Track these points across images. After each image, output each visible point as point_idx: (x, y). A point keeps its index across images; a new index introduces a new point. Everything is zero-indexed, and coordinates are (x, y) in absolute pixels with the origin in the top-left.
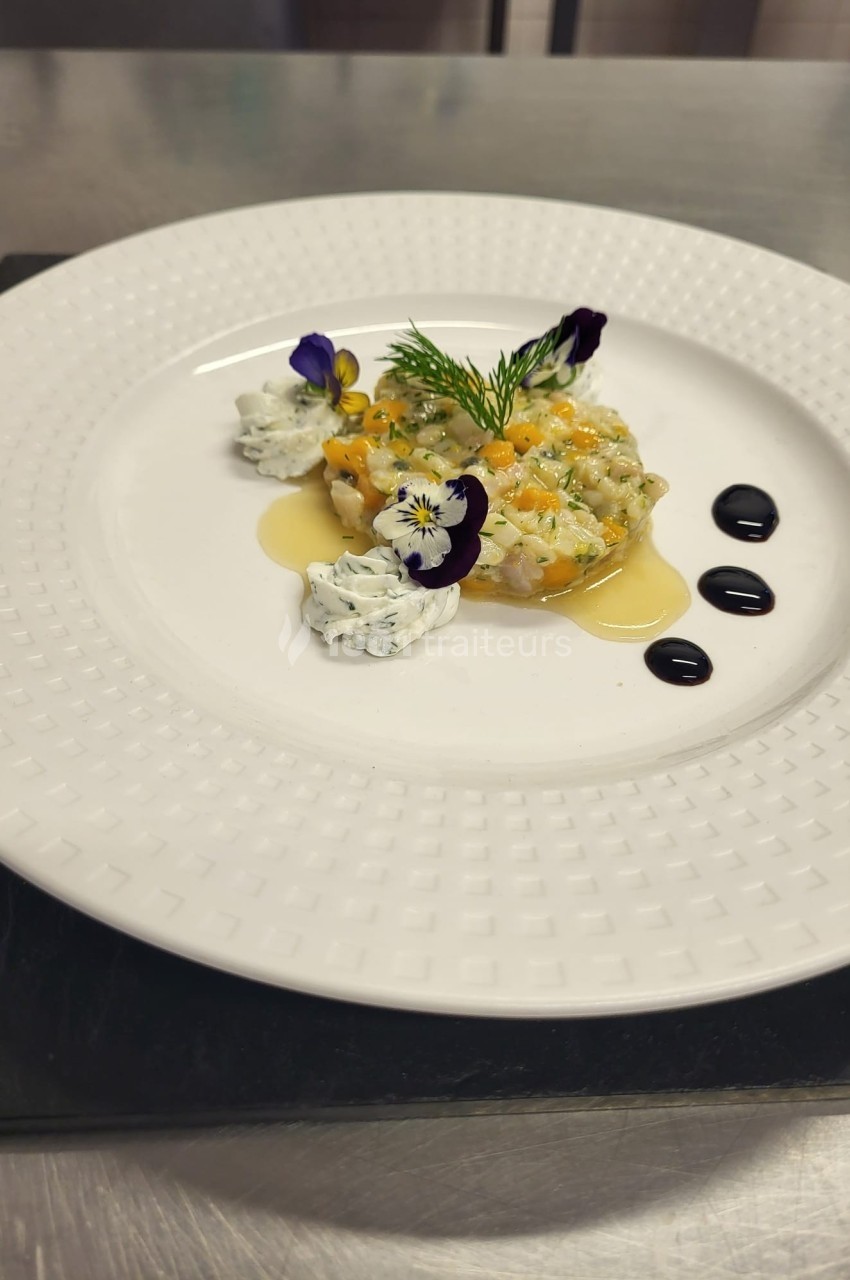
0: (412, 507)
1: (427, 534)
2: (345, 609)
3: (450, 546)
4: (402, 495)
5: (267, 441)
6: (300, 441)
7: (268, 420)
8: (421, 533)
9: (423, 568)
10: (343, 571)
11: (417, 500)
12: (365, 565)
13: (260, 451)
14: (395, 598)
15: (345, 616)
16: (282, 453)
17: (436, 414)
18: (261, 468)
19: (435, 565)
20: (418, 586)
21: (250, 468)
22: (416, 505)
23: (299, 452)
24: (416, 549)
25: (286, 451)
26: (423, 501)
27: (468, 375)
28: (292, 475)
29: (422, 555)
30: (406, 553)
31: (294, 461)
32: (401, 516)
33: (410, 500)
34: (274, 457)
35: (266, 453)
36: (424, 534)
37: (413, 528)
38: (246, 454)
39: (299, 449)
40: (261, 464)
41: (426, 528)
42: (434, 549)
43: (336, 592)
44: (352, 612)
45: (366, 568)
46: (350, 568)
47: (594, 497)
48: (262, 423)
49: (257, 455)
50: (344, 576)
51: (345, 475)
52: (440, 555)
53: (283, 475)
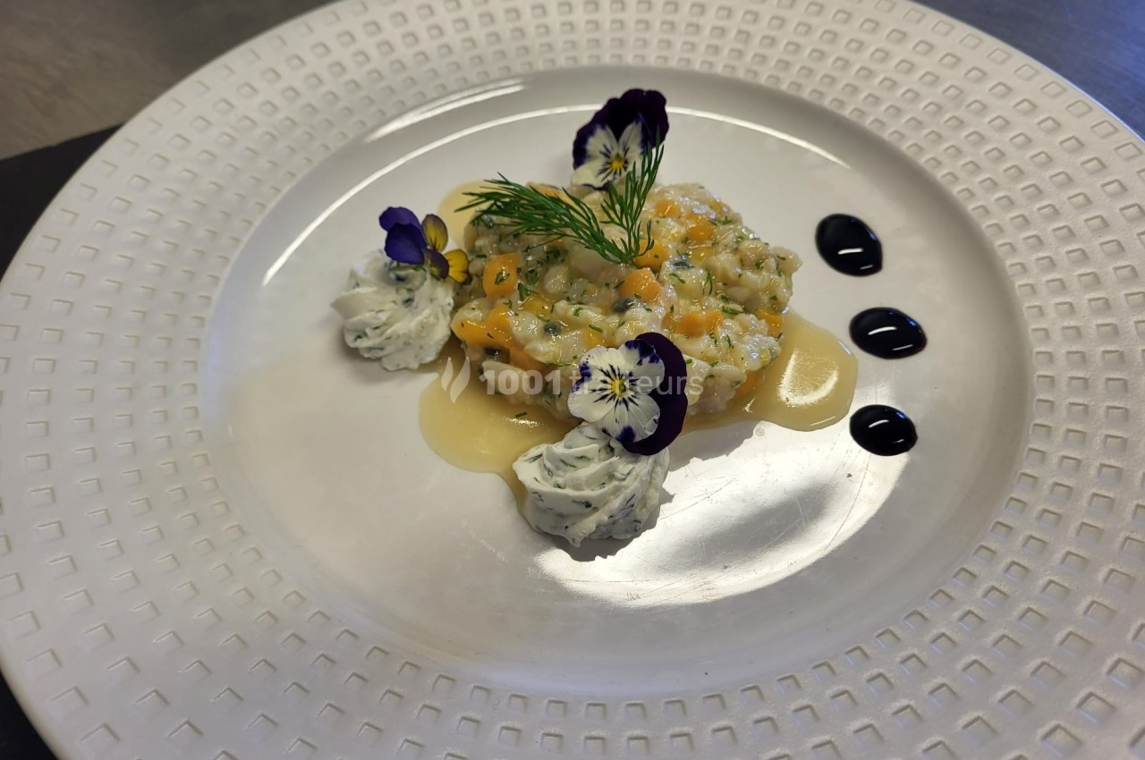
0: (605, 382)
1: (630, 404)
2: (583, 509)
3: (658, 409)
4: (585, 373)
5: (389, 338)
6: (423, 327)
7: (383, 317)
8: (623, 406)
9: (638, 439)
10: (558, 468)
11: (607, 374)
12: (580, 456)
13: (382, 349)
14: (624, 480)
15: (586, 516)
16: (407, 344)
17: (547, 253)
18: (386, 363)
19: (650, 434)
20: (638, 457)
21: (375, 366)
22: (608, 379)
23: (423, 337)
24: (626, 422)
25: (411, 341)
26: (612, 373)
27: (569, 207)
28: (424, 362)
29: (633, 427)
30: (617, 430)
31: (421, 348)
32: (597, 395)
33: (598, 377)
34: (398, 350)
35: (389, 349)
36: (627, 406)
37: (613, 403)
38: (366, 355)
39: (423, 335)
40: (384, 359)
41: (626, 397)
42: (644, 418)
43: (567, 497)
44: (589, 509)
45: (581, 457)
46: (565, 464)
47: (741, 293)
48: (376, 323)
49: (380, 354)
50: (561, 473)
51: (491, 351)
52: (651, 421)
53: (415, 365)
